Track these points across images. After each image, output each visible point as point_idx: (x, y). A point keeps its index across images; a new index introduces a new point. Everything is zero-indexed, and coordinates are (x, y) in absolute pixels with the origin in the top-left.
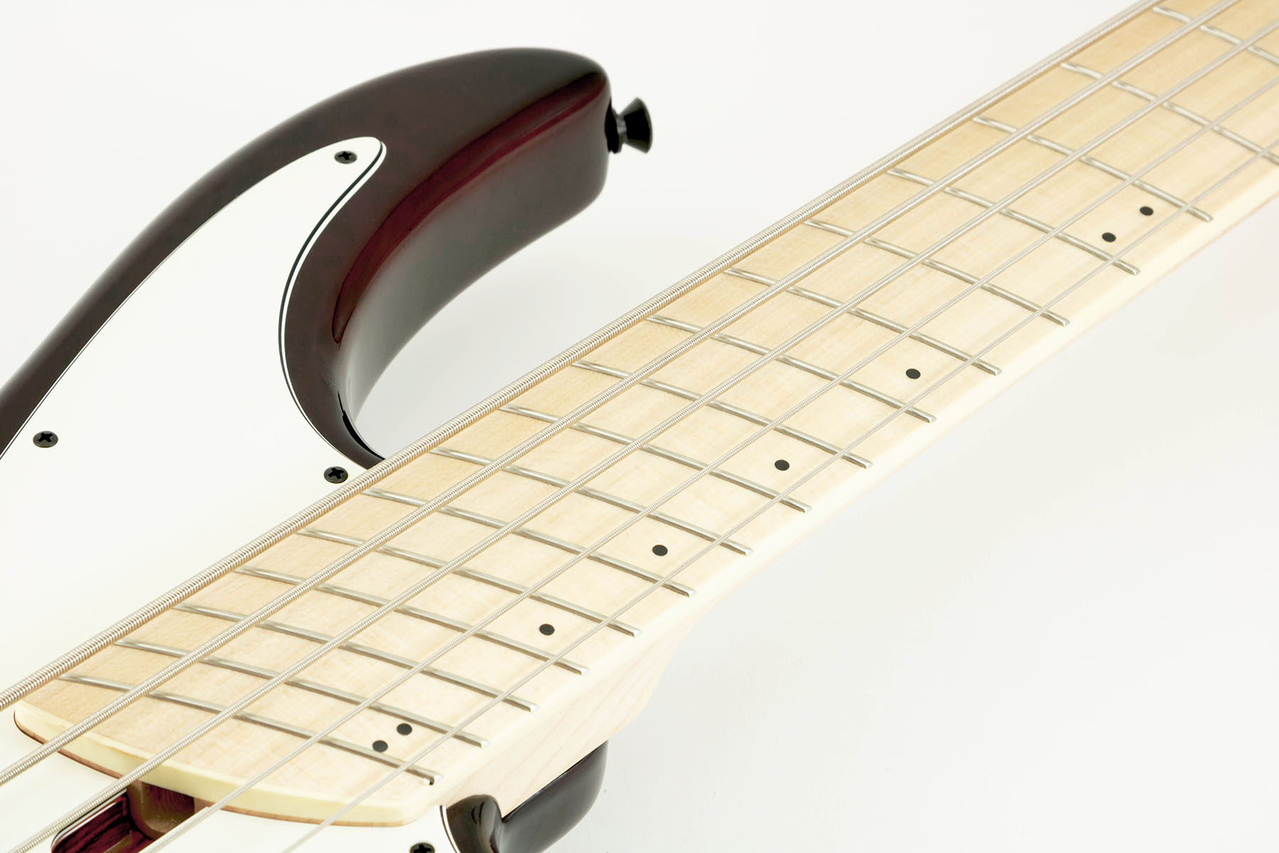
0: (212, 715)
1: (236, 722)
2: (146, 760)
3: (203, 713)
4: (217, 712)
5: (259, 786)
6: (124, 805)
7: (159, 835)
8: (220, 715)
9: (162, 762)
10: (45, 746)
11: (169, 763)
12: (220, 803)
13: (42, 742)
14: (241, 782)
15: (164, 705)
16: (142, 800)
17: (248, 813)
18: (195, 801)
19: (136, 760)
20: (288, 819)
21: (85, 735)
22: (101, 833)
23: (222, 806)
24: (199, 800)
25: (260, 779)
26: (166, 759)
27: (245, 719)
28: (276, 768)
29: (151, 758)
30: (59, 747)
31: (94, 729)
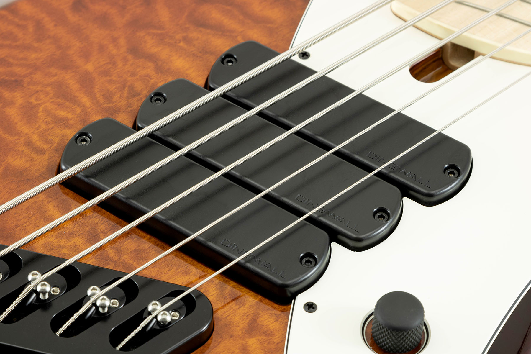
0: (485, 13)
1: (496, 17)
2: (455, 32)
3: (481, 12)
4: (488, 12)
5: (508, 48)
6: (441, 52)
7: (456, 68)
8: (490, 13)
9: (463, 33)
10: (406, 23)
11: (465, 34)
12: (489, 55)
13: (405, 21)
14: (500, 45)
15: (462, 7)
16: (449, 50)
17: (500, 60)
18: (476, 53)
19: (450, 32)
20: (519, 64)
21: (427, 18)
22: (429, 65)
23: (490, 56)
24: (478, 52)
25: (509, 44)
26: (465, 32)
27: (500, 15)
28: (516, 39)
29: (457, 30)
30: (412, 24)
31: (431, 16)
